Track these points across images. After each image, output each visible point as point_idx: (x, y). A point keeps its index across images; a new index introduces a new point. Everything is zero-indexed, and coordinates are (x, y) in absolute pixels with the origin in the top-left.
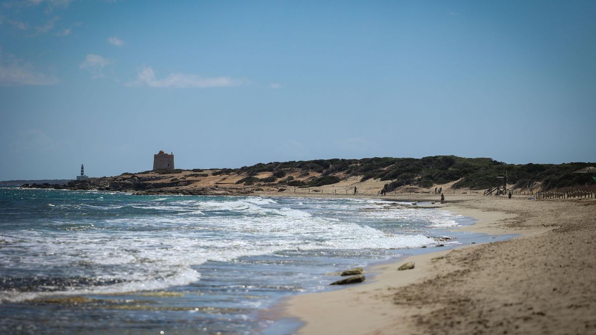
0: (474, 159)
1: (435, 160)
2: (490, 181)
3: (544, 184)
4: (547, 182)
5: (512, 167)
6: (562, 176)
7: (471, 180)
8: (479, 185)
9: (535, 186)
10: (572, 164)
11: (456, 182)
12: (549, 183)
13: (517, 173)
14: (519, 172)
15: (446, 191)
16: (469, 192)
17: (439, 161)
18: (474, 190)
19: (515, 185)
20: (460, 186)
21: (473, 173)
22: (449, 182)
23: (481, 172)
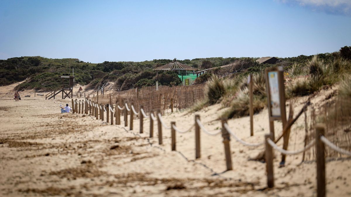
0: (60, 59)
1: (21, 61)
2: (59, 81)
3: (117, 84)
4: (121, 82)
5: (87, 65)
6: (140, 74)
7: (37, 81)
8: (46, 87)
9: (108, 87)
10: (155, 61)
11: (20, 83)
12: (124, 83)
13: (91, 72)
14: (93, 71)
15: (7, 94)
16: (33, 95)
17: (24, 62)
18: (40, 92)
19: (88, 85)
20: (24, 87)
21: (42, 72)
22: (12, 83)
23: (50, 71)
